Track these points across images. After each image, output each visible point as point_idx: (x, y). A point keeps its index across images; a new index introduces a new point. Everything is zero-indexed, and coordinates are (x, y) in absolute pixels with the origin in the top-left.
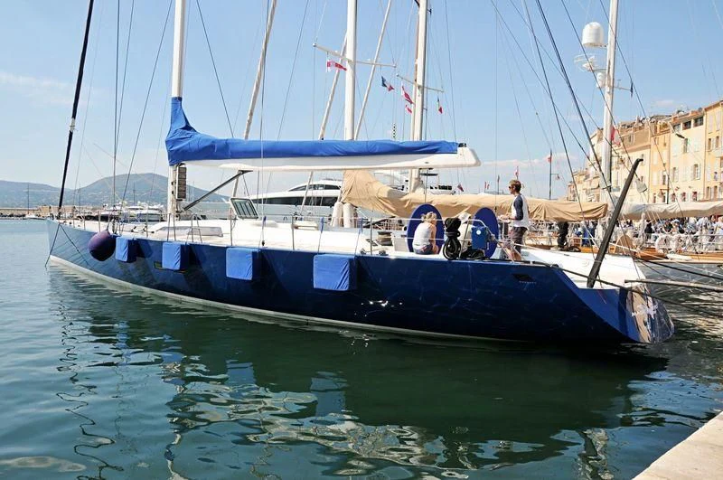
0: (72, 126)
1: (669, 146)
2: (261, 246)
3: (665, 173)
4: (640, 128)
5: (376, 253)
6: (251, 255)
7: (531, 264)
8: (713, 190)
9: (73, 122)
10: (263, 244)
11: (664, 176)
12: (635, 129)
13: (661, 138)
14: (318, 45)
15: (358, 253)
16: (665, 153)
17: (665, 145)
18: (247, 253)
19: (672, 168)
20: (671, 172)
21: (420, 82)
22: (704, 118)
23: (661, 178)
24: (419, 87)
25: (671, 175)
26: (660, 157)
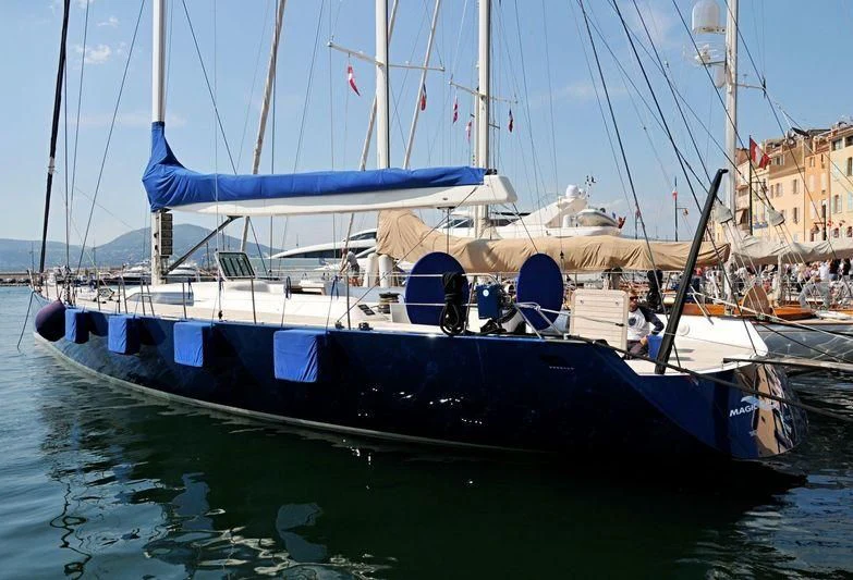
0: (51, 167)
1: (829, 168)
2: (217, 319)
3: (824, 202)
4: (791, 147)
5: (355, 326)
6: (200, 332)
7: (565, 340)
9: (52, 162)
10: (220, 315)
11: (824, 207)
12: (785, 148)
13: (818, 158)
14: (334, 44)
15: (332, 326)
16: (824, 176)
17: (823, 166)
18: (196, 328)
19: (833, 196)
20: (832, 200)
21: (483, 91)
23: (820, 210)
24: (482, 97)
25: (832, 204)
26: (818, 182)
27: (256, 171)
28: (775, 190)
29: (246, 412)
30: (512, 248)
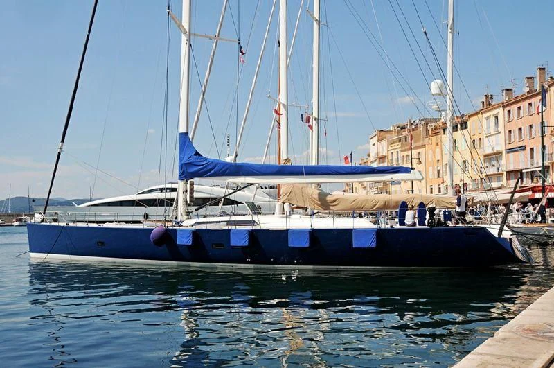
1: (441, 146)
2: (310, 228)
3: (439, 168)
5: (388, 227)
8: (479, 181)
10: (311, 226)
11: (439, 171)
12: (410, 131)
13: (434, 138)
16: (438, 150)
17: (437, 144)
19: (444, 164)
20: (444, 167)
21: (315, 115)
22: (468, 123)
23: (436, 172)
24: (315, 119)
25: (444, 169)
26: (434, 155)
27: (280, 163)
28: (405, 159)
29: (311, 267)
30: (367, 200)
